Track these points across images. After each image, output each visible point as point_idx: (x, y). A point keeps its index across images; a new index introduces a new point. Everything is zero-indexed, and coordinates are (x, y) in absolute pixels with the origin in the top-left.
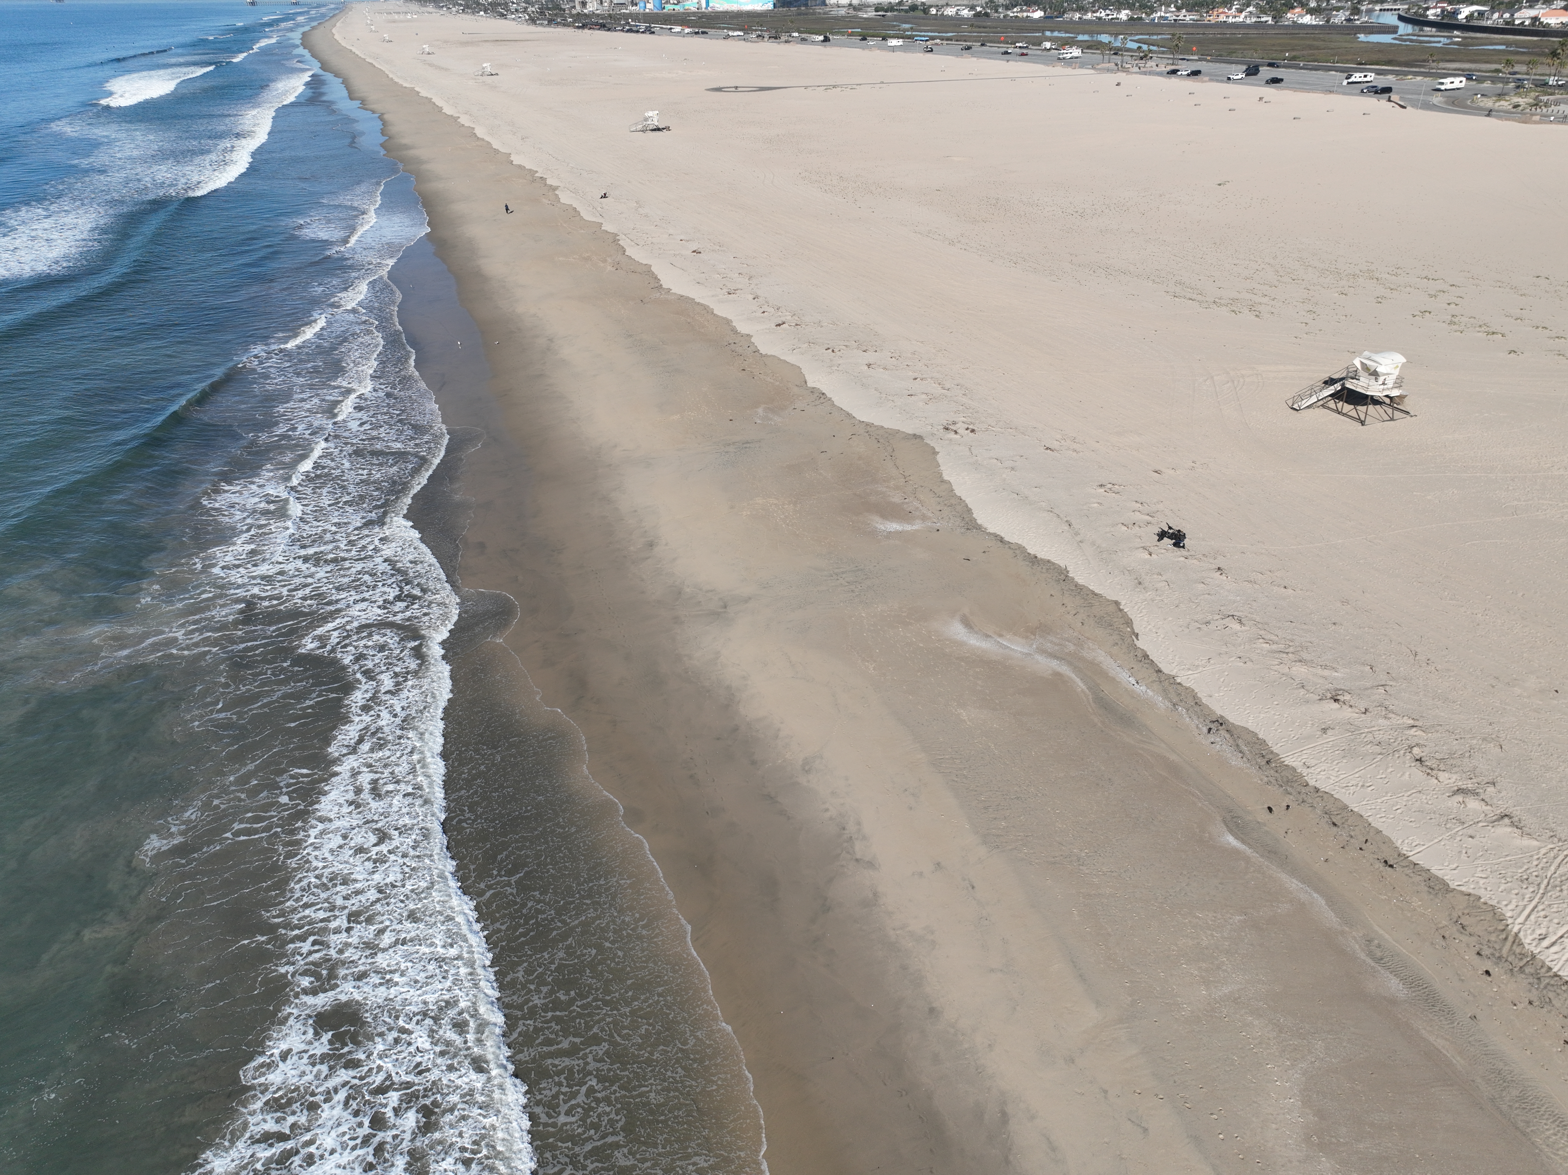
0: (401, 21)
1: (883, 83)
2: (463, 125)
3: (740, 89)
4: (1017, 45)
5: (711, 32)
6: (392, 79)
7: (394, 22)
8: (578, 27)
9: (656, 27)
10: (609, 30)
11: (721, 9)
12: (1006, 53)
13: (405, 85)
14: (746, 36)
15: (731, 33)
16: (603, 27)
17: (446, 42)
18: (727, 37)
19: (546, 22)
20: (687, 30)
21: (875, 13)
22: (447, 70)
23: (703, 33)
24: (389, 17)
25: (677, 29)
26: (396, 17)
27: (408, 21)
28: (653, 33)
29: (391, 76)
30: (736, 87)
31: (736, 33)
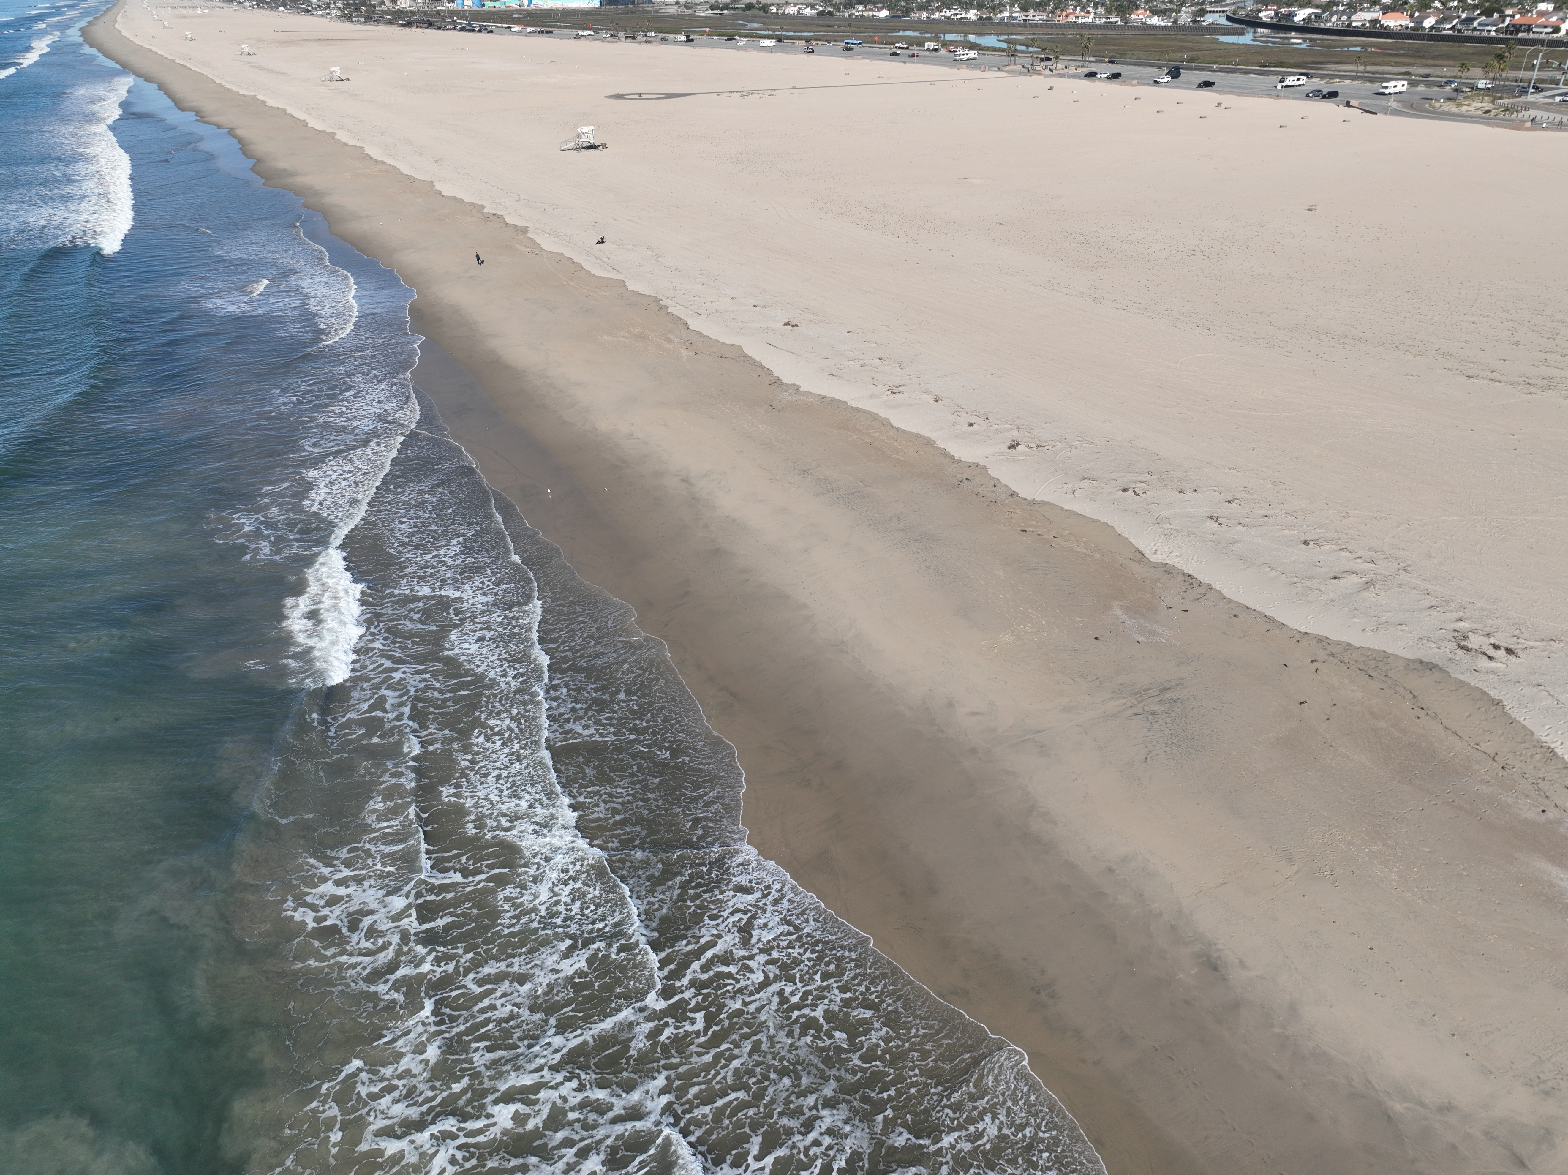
0: (193, 17)
1: (794, 88)
2: (346, 144)
3: (643, 96)
4: (897, 45)
5: (555, 31)
6: (221, 85)
7: (185, 17)
8: (403, 25)
9: (492, 26)
10: (439, 28)
11: (545, 7)
12: (895, 54)
13: (242, 92)
14: (597, 36)
15: (580, 33)
16: (430, 25)
17: (260, 40)
18: (578, 37)
19: (363, 20)
20: (529, 29)
21: (710, 12)
22: (282, 74)
23: (548, 32)
24: (176, 12)
25: (517, 28)
26: (184, 12)
27: (199, 16)
28: (491, 32)
29: (218, 81)
30: (640, 94)
31: (586, 33)
